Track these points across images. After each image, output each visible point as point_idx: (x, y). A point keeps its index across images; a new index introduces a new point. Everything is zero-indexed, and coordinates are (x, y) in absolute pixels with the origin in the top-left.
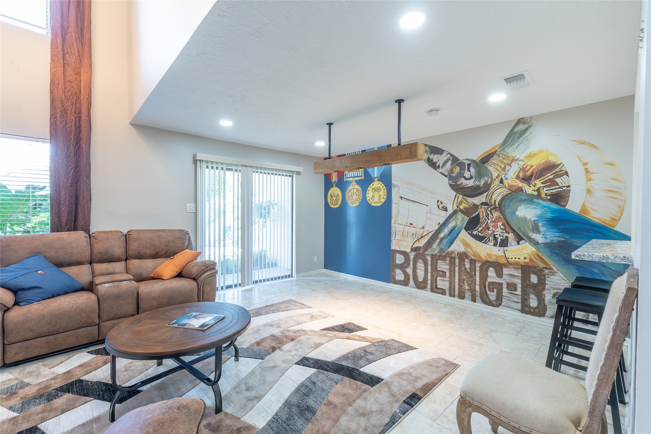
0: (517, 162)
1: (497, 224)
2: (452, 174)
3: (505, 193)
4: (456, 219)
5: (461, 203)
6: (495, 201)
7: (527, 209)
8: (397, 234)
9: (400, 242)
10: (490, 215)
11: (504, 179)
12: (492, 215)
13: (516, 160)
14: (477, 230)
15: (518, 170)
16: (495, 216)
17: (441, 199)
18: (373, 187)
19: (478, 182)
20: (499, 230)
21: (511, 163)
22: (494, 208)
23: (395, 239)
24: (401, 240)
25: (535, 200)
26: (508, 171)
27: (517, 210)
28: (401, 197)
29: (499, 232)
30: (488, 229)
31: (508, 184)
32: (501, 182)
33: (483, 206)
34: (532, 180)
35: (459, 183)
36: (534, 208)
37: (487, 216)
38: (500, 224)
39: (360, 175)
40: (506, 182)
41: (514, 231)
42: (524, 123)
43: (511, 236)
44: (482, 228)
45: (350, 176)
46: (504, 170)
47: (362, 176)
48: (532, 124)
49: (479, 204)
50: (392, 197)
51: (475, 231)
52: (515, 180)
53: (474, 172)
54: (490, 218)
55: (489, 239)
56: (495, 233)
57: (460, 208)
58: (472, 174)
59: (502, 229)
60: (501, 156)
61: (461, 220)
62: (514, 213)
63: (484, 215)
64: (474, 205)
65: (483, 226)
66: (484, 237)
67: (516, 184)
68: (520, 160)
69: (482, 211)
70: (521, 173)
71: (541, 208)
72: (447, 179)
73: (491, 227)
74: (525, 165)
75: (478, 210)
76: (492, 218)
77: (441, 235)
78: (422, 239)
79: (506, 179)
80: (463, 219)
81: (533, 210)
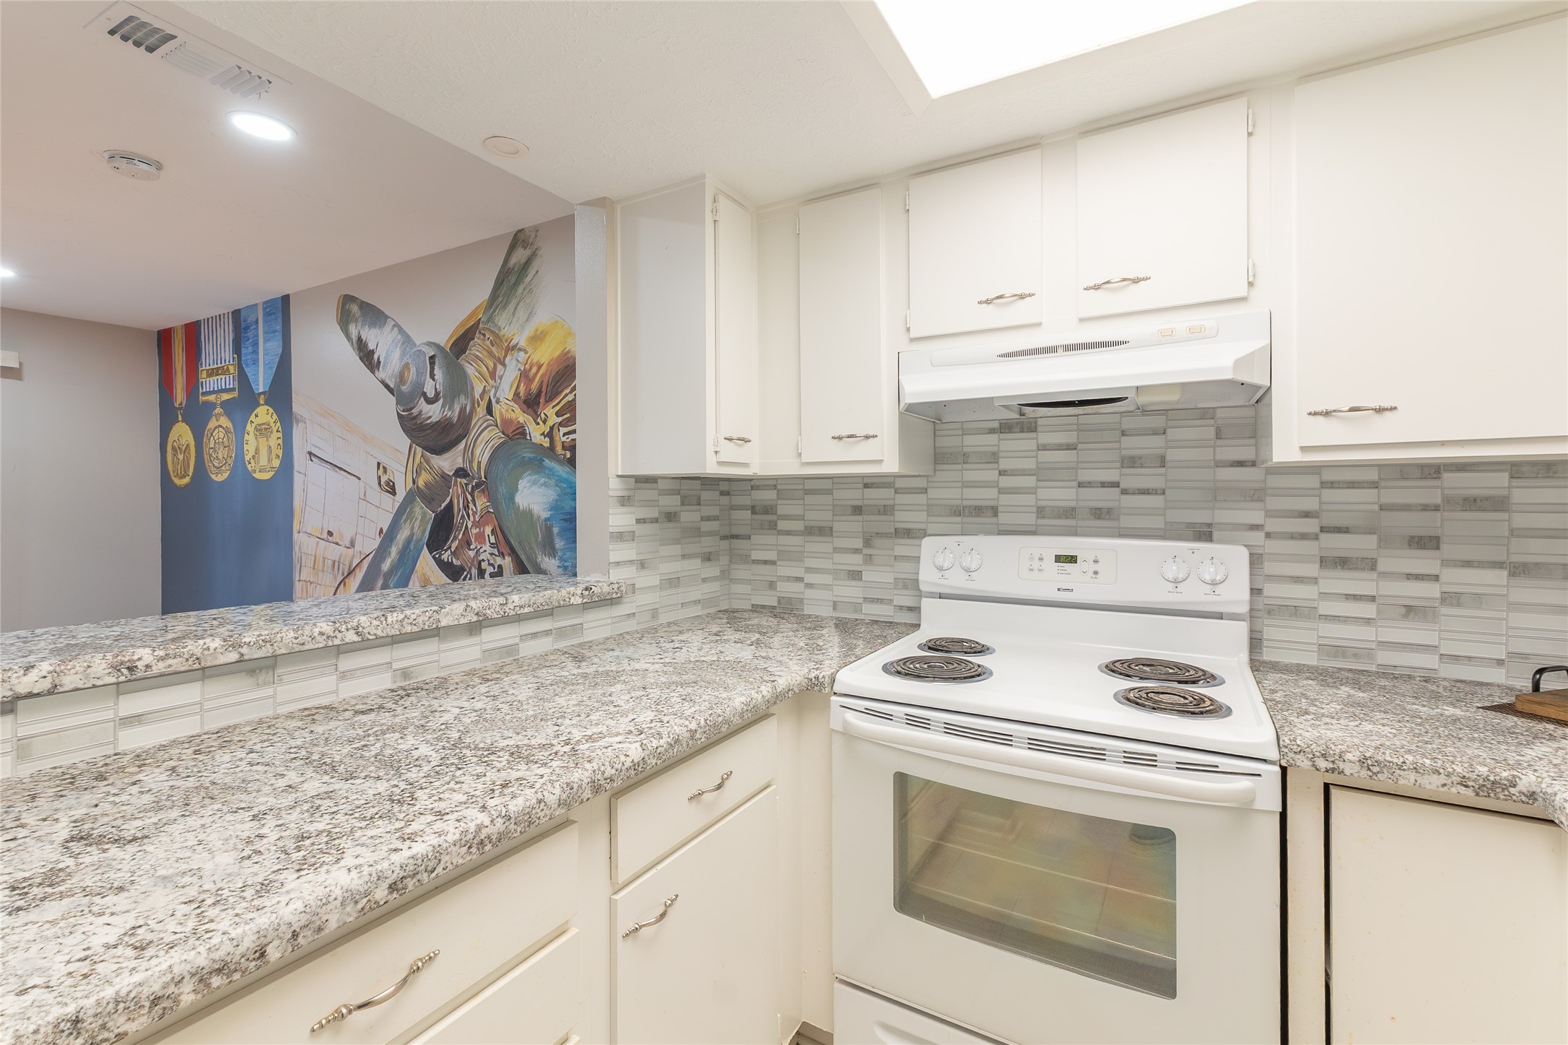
0: (515, 353)
1: (484, 531)
2: (403, 385)
3: (495, 440)
4: (411, 517)
5: (421, 471)
6: (479, 463)
7: (533, 488)
8: (303, 564)
9: (311, 588)
10: (471, 505)
11: (493, 401)
12: (475, 505)
13: (514, 347)
14: (450, 548)
15: (516, 377)
16: (479, 509)
17: (386, 461)
18: (257, 421)
19: (450, 409)
20: (487, 547)
21: (506, 356)
22: (478, 485)
23: (299, 580)
24: (311, 583)
25: (547, 462)
26: (501, 378)
27: (516, 489)
28: (310, 453)
29: (487, 553)
30: (469, 544)
31: (501, 414)
32: (489, 411)
33: (459, 480)
34: (541, 405)
35: (415, 411)
36: (545, 484)
37: (465, 509)
38: (488, 530)
39: (231, 386)
40: (496, 408)
41: (513, 552)
42: (525, 244)
43: (507, 562)
44: (457, 542)
45: (212, 390)
46: (493, 374)
47: (233, 389)
48: (537, 249)
49: (451, 474)
50: (294, 453)
51: (446, 550)
52: (512, 403)
53: (441, 381)
54: (470, 512)
55: (471, 575)
56: (481, 558)
57: (418, 485)
58: (438, 387)
59: (492, 545)
60: (487, 336)
61: (423, 518)
62: (511, 498)
63: (461, 505)
64: (444, 476)
65: (460, 537)
66: (462, 569)
67: (513, 416)
68: (520, 350)
69: (456, 493)
70: (522, 385)
71: (557, 486)
72: (393, 399)
73: (473, 540)
74: (529, 362)
75: (451, 490)
76: (474, 513)
77: (386, 566)
78: (352, 576)
79: (498, 402)
80: (424, 515)
81: (543, 490)
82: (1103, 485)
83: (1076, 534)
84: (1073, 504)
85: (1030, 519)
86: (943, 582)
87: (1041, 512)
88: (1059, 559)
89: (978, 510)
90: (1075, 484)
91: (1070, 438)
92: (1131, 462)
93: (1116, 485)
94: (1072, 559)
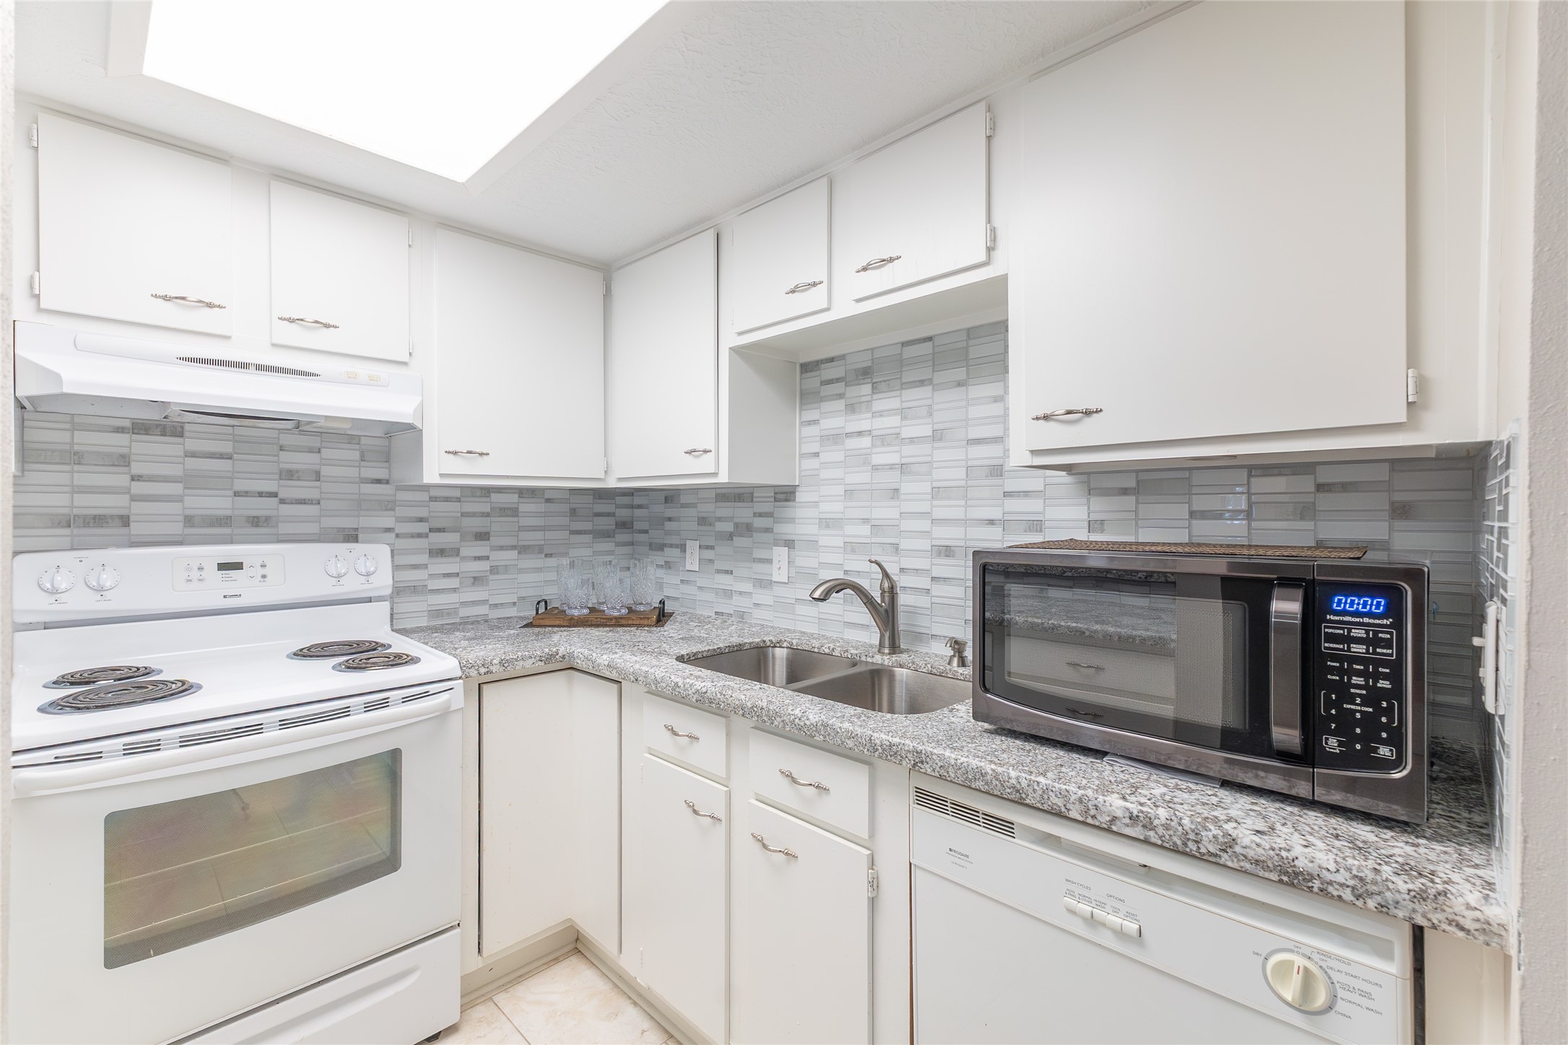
82: (261, 494)
83: (232, 542)
84: (229, 513)
85: (177, 528)
86: (57, 607)
87: (189, 520)
88: (223, 567)
90: (230, 493)
91: (227, 447)
92: (289, 475)
93: (275, 495)
94: (238, 566)
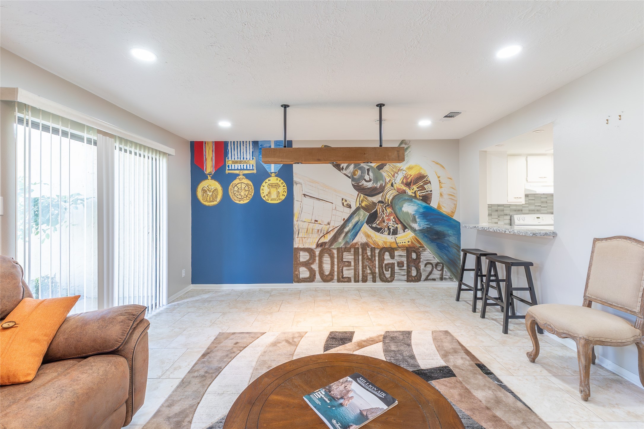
0: (402, 171)
1: (390, 218)
2: (355, 176)
3: (395, 194)
4: (359, 215)
5: (363, 201)
6: (388, 200)
7: (409, 206)
8: (300, 231)
9: (304, 240)
10: (385, 211)
11: (394, 183)
12: (387, 211)
13: (401, 170)
14: (376, 223)
15: (402, 178)
16: (388, 212)
17: (345, 198)
18: (269, 182)
19: (376, 184)
20: (391, 222)
21: (398, 172)
22: (387, 206)
23: (298, 237)
24: (305, 238)
25: (414, 200)
26: (397, 177)
27: (403, 207)
28: (304, 195)
29: (391, 224)
30: (384, 222)
31: (397, 187)
32: (392, 185)
33: (380, 204)
34: (411, 185)
35: (360, 184)
36: (413, 205)
37: (382, 212)
38: (392, 217)
39: (251, 168)
40: (395, 185)
41: (401, 223)
42: (406, 144)
43: (399, 226)
44: (379, 221)
45: (236, 168)
46: (394, 176)
47: (253, 170)
48: (410, 146)
49: (376, 202)
50: (294, 194)
51: (374, 224)
52: (401, 184)
53: (372, 176)
54: (385, 213)
55: (385, 230)
56: (389, 225)
57: (361, 205)
58: (371, 177)
59: (393, 222)
60: (391, 166)
61: (363, 215)
62: (401, 209)
63: (381, 211)
64: (373, 203)
65: (380, 220)
66: (381, 229)
67: (401, 187)
68: (404, 170)
69: (379, 208)
70: (405, 180)
71: (417, 205)
72: (350, 180)
73: (386, 221)
74: (407, 174)
75: (376, 207)
76: (386, 213)
77: (346, 230)
78: (328, 235)
79: (395, 183)
80: (365, 214)
81: (413, 207)
82: (538, 206)
83: (535, 214)
84: (534, 209)
85: (528, 212)
86: (520, 223)
87: (529, 210)
88: (537, 218)
89: (519, 210)
90: (534, 206)
91: (533, 198)
92: (542, 202)
93: (540, 206)
94: (539, 218)
